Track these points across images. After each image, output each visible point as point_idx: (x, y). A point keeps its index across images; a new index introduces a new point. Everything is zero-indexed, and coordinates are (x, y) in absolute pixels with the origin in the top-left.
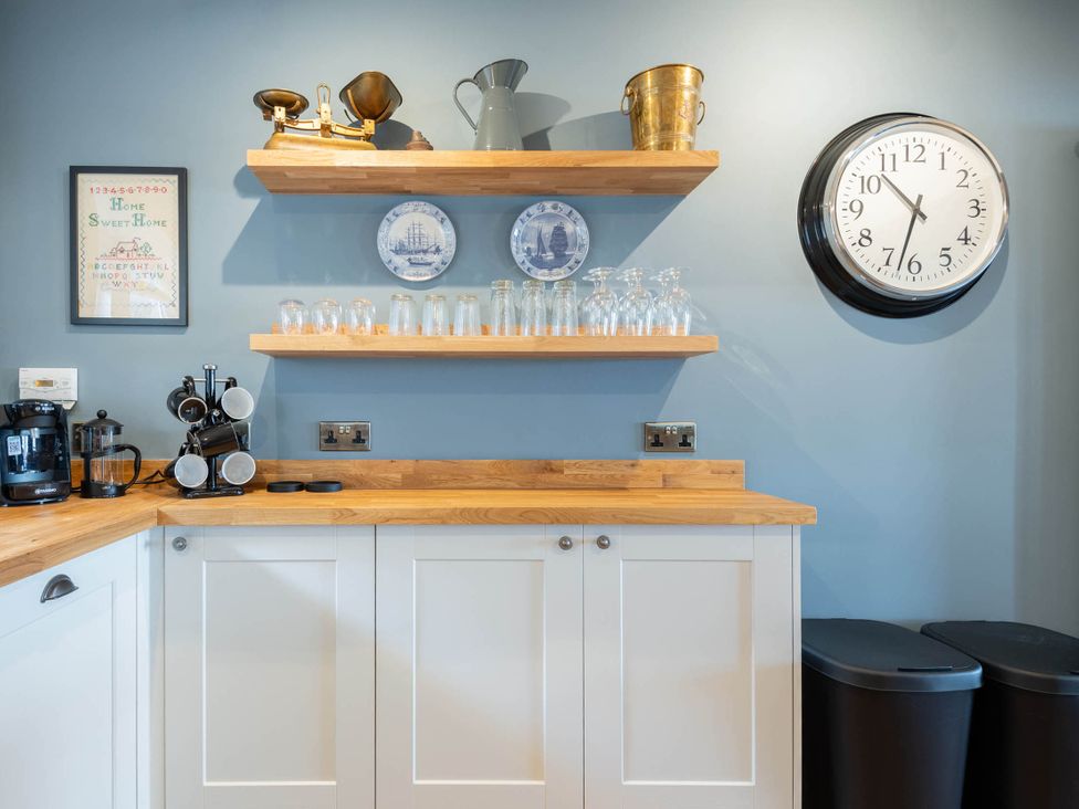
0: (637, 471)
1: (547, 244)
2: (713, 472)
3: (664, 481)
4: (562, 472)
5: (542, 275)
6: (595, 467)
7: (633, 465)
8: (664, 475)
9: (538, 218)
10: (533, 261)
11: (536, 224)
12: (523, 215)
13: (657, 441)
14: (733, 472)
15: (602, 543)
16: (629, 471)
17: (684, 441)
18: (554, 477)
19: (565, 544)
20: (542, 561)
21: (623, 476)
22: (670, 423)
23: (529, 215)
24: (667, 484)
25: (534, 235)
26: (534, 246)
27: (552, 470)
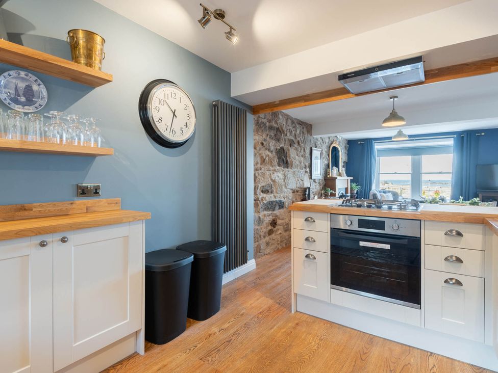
0: (74, 206)
1: (21, 93)
2: (108, 204)
3: (87, 209)
4: (32, 210)
5: (18, 108)
6: (51, 206)
7: (72, 204)
8: (87, 207)
9: (15, 78)
10: (11, 99)
11: (14, 81)
12: (6, 74)
13: (83, 192)
14: (117, 203)
15: (64, 240)
16: (70, 206)
17: (96, 192)
18: (26, 213)
19: (43, 244)
20: (29, 255)
21: (66, 209)
22: (89, 184)
23: (10, 75)
24: (88, 210)
25: (13, 86)
26: (12, 92)
27: (25, 209)
